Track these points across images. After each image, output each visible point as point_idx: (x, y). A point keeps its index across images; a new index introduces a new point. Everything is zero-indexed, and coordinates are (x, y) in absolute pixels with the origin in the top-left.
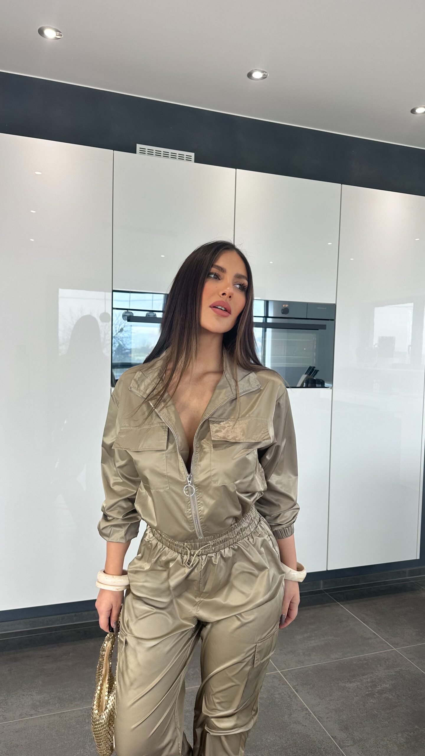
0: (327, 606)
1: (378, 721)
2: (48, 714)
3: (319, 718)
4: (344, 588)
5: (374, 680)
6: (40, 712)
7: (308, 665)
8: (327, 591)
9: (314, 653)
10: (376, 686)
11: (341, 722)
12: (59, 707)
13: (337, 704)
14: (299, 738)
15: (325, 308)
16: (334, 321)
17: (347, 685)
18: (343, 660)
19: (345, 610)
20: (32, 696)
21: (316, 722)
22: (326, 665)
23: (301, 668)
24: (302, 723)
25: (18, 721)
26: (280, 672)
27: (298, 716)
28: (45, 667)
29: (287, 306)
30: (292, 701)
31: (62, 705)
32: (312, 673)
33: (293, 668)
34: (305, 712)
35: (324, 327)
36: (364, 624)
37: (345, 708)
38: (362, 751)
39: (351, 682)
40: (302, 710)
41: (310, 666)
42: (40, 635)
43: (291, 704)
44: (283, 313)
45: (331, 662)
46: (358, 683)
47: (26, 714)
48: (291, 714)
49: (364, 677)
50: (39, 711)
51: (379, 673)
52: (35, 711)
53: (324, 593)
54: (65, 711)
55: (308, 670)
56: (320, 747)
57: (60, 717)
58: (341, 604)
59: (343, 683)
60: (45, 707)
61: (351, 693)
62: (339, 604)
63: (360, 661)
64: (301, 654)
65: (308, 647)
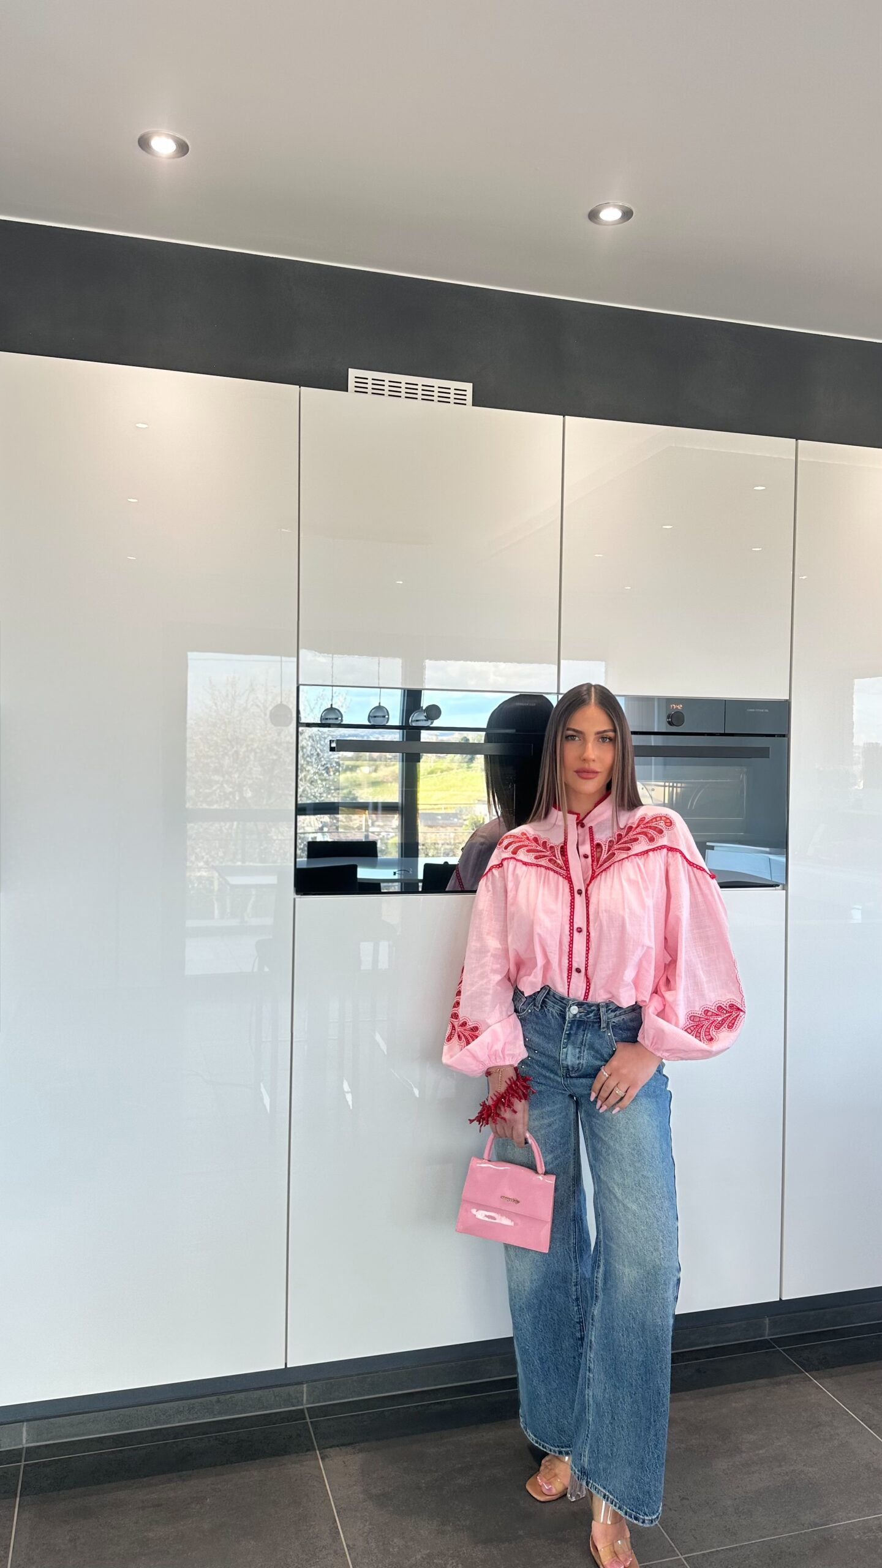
0: (780, 1383)
4: (820, 1335)
7: (749, 1540)
8: (779, 1342)
9: (761, 1509)
15: (767, 711)
16: (786, 738)
18: (829, 1528)
19: (823, 1391)
22: (789, 1541)
23: (730, 1549)
26: (683, 1560)
28: (151, 1535)
29: (680, 707)
32: (760, 1564)
33: (714, 1548)
35: (763, 753)
36: (872, 1432)
41: (753, 1544)
42: (141, 1448)
44: (670, 723)
45: (801, 1533)
53: (775, 1348)
55: (749, 1555)
58: (814, 1377)
62: (810, 1376)
64: (731, 1510)
65: (747, 1492)
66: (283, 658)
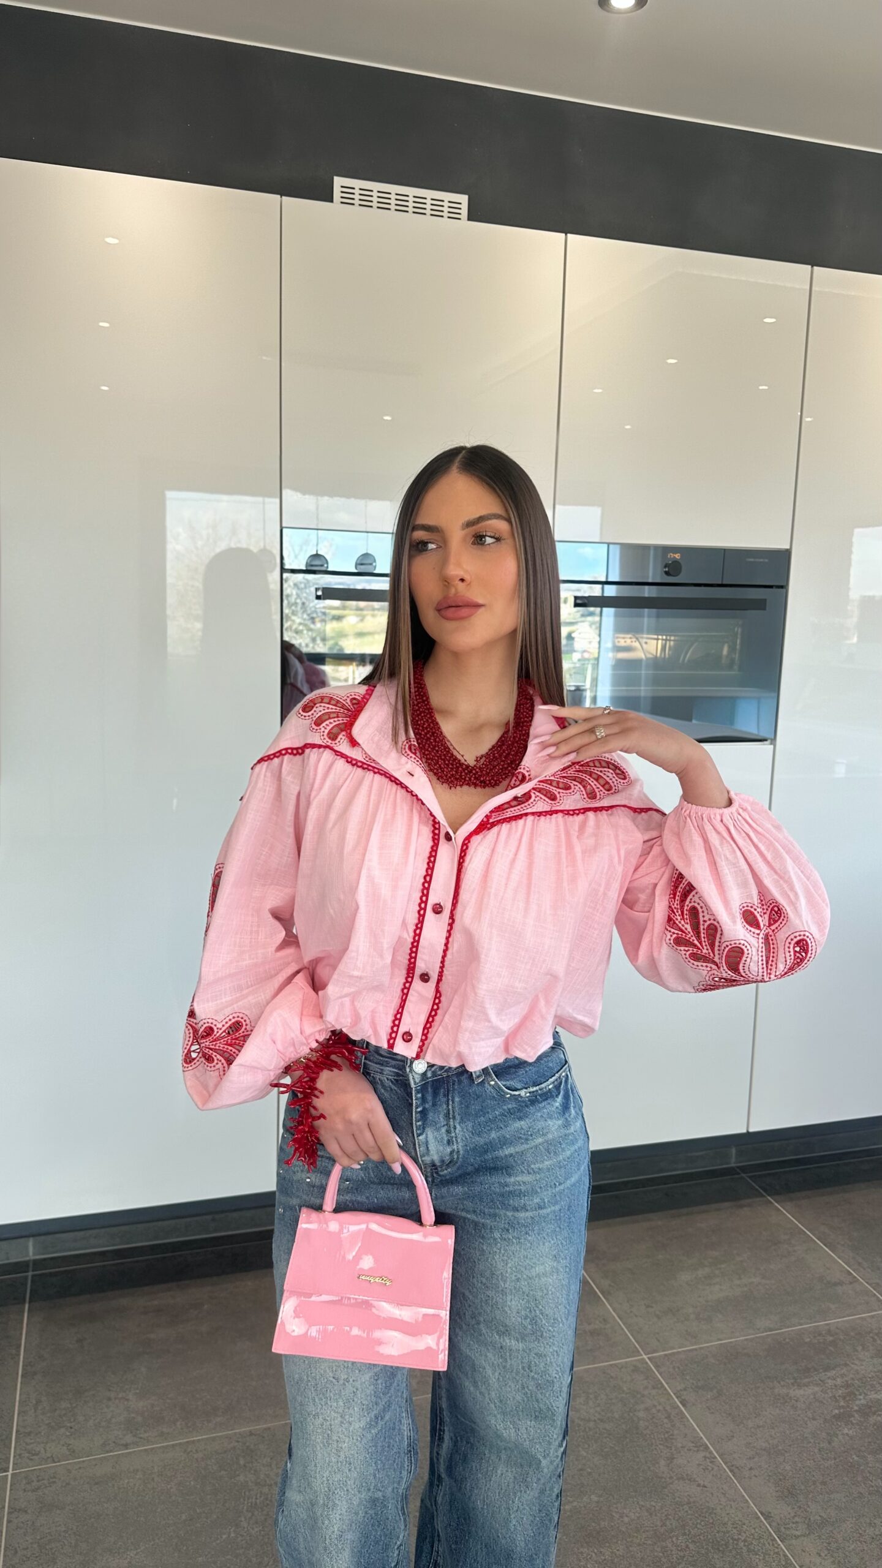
0: (744, 1206)
1: (859, 1479)
2: (160, 1443)
3: (733, 1468)
4: (782, 1164)
5: (849, 1382)
6: (144, 1439)
7: (708, 1343)
8: (743, 1169)
9: (720, 1316)
10: (856, 1395)
11: (780, 1480)
12: (182, 1429)
13: (771, 1436)
14: (692, 1515)
15: (766, 560)
16: (784, 590)
17: (792, 1393)
18: (782, 1333)
19: (785, 1214)
20: (126, 1403)
21: (726, 1479)
22: (745, 1343)
23: (691, 1351)
24: (697, 1479)
25: (100, 1459)
26: (648, 1360)
27: (689, 1462)
28: (152, 1336)
29: (677, 556)
30: (673, 1426)
31: (189, 1425)
32: (717, 1363)
33: (674, 1348)
34: (702, 1454)
35: (760, 605)
36: (827, 1249)
37: (790, 1446)
38: (829, 1550)
39: (800, 1386)
40: (696, 1449)
41: (711, 1346)
43: (672, 1435)
44: (667, 573)
45: (757, 1337)
46: (816, 1389)
47: (114, 1442)
48: (674, 1458)
49: (829, 1374)
50: (142, 1436)
51: (862, 1365)
52: (134, 1436)
53: (739, 1174)
54: (196, 1437)
55: (707, 1355)
56: (736, 1537)
57: (185, 1451)
58: (775, 1200)
59: (783, 1386)
60: (154, 1428)
61: (800, 1412)
62: (772, 1201)
63: (820, 1334)
64: (692, 1316)
65: (707, 1301)
66: (267, 500)
